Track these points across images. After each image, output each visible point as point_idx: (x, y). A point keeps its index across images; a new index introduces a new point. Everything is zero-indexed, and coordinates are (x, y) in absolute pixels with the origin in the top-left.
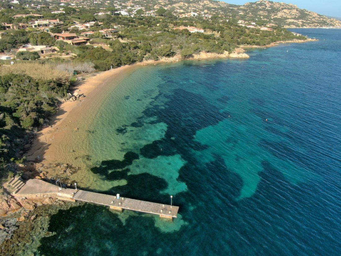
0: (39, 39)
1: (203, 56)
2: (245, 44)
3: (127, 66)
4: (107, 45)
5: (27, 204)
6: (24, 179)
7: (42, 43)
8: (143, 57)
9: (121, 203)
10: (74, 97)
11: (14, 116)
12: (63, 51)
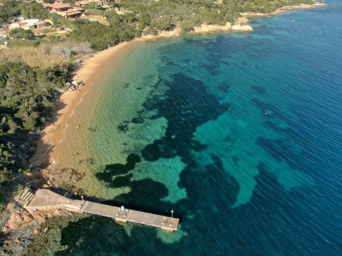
0: (31, 11)
1: (205, 28)
2: (248, 11)
3: (125, 43)
4: (104, 17)
5: (39, 217)
6: (33, 190)
7: (35, 16)
8: (142, 32)
9: (126, 215)
10: (73, 87)
11: (16, 117)
12: (58, 25)
